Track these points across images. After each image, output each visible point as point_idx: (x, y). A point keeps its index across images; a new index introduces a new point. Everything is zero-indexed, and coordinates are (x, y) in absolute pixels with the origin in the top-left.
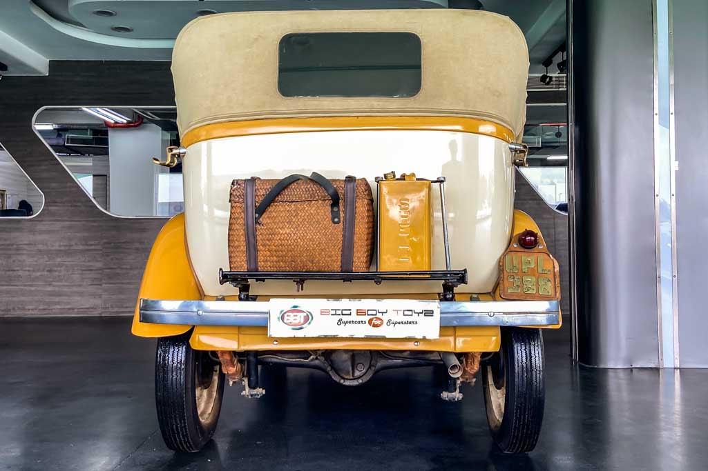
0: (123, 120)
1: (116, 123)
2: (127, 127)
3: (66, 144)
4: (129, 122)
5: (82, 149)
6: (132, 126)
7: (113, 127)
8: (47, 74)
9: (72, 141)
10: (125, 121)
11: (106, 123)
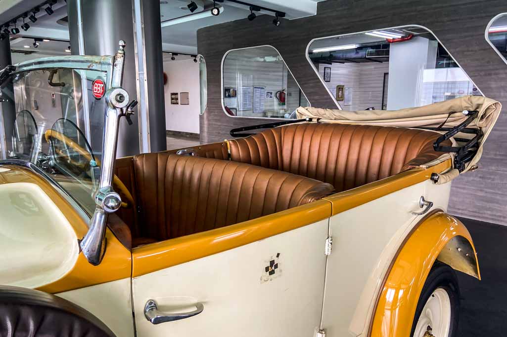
0: (398, 36)
1: (393, 39)
2: (403, 40)
3: (367, 57)
4: (403, 37)
5: (377, 59)
6: (406, 40)
7: (393, 42)
8: (316, 14)
9: (371, 54)
10: (400, 37)
11: (387, 40)
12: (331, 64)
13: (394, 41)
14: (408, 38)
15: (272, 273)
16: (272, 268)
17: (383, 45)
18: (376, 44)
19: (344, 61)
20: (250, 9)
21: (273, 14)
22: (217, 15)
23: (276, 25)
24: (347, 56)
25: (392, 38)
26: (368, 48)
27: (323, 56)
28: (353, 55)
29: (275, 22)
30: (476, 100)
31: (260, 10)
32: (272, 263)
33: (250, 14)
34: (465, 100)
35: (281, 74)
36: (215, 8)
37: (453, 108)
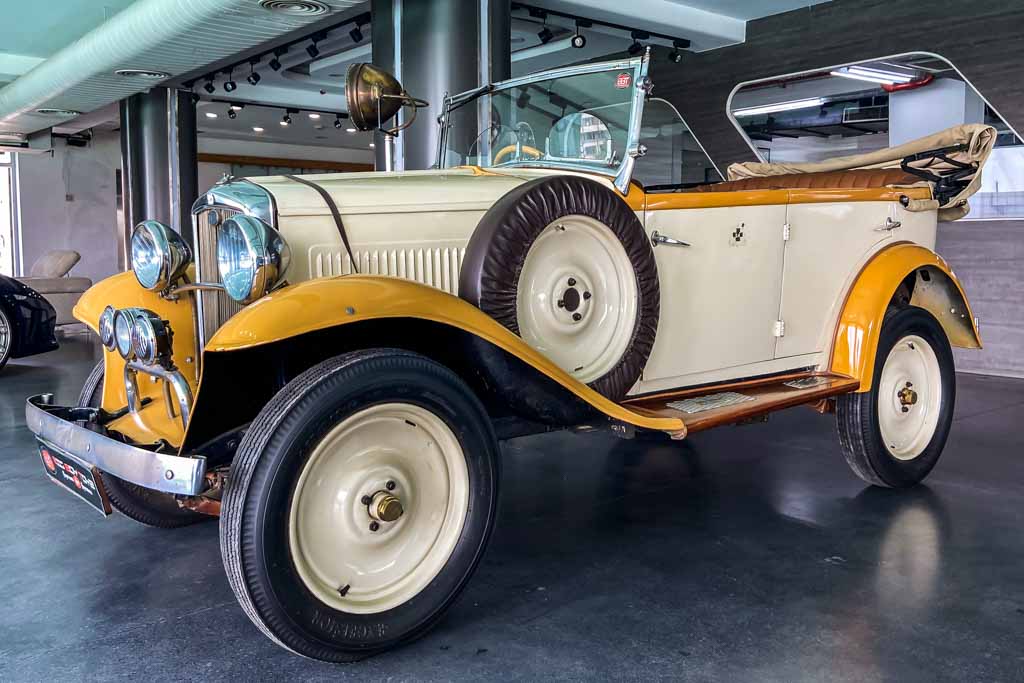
0: (904, 79)
1: (896, 84)
2: (913, 86)
3: (845, 122)
4: (912, 81)
5: (865, 125)
6: (921, 85)
7: (893, 91)
8: (744, 41)
9: (852, 116)
10: (908, 80)
11: (883, 86)
12: (770, 140)
13: (897, 89)
14: (924, 82)
15: (738, 239)
16: (738, 235)
17: (876, 98)
18: (861, 95)
19: (799, 132)
20: (632, 36)
21: (670, 44)
22: (581, 47)
23: (674, 61)
24: (803, 123)
25: (891, 83)
26: (847, 104)
27: (755, 123)
28: (816, 121)
29: (673, 56)
30: (967, 130)
31: (648, 38)
32: (738, 230)
33: (633, 43)
34: (956, 131)
35: (669, 161)
36: (578, 37)
37: (943, 143)
